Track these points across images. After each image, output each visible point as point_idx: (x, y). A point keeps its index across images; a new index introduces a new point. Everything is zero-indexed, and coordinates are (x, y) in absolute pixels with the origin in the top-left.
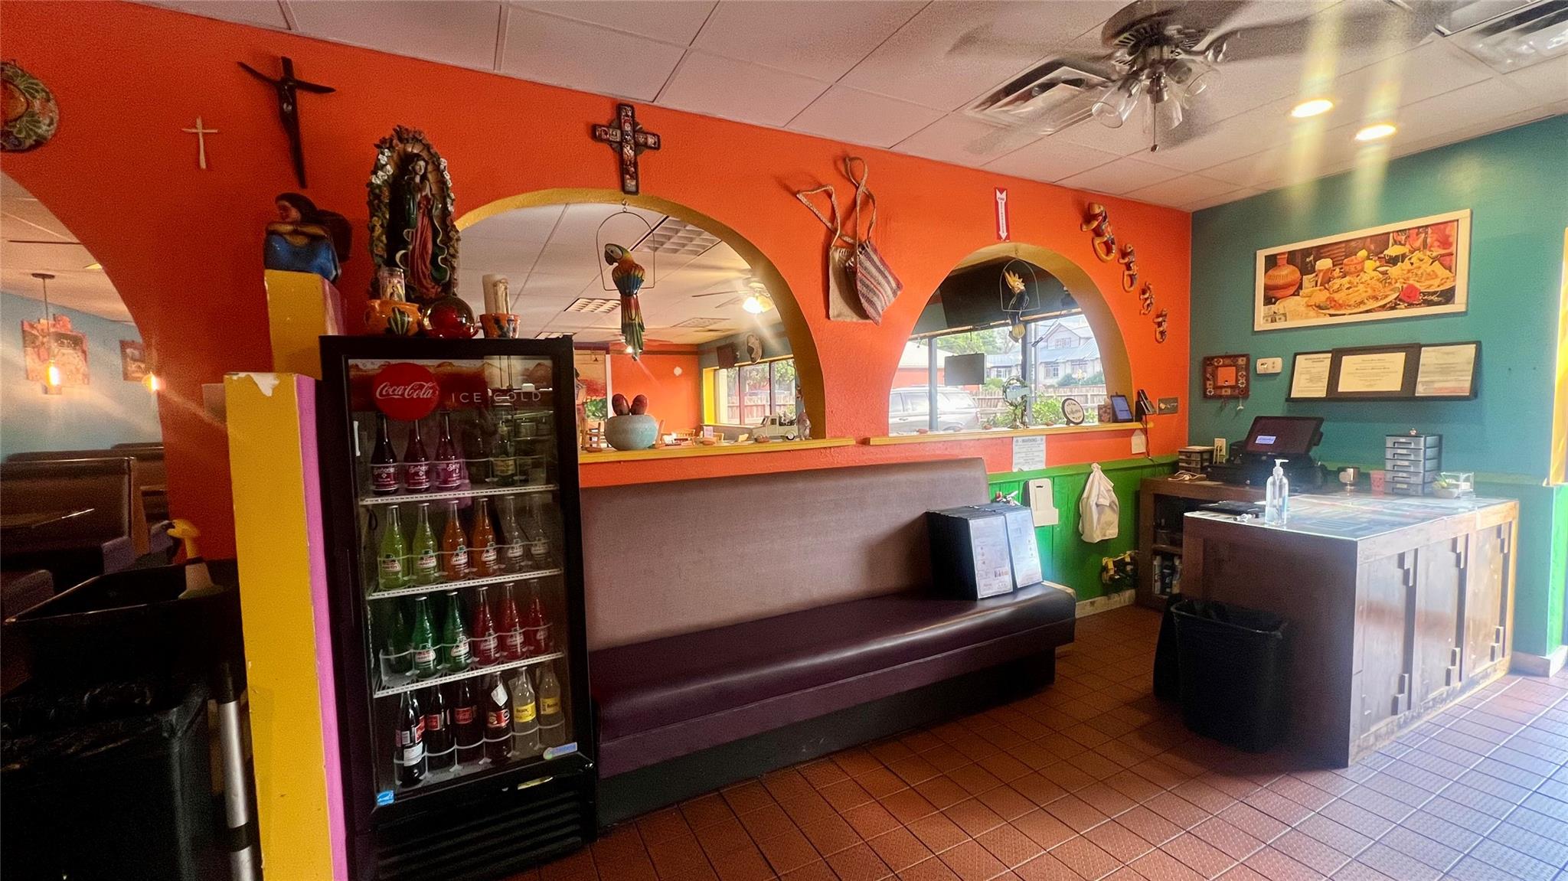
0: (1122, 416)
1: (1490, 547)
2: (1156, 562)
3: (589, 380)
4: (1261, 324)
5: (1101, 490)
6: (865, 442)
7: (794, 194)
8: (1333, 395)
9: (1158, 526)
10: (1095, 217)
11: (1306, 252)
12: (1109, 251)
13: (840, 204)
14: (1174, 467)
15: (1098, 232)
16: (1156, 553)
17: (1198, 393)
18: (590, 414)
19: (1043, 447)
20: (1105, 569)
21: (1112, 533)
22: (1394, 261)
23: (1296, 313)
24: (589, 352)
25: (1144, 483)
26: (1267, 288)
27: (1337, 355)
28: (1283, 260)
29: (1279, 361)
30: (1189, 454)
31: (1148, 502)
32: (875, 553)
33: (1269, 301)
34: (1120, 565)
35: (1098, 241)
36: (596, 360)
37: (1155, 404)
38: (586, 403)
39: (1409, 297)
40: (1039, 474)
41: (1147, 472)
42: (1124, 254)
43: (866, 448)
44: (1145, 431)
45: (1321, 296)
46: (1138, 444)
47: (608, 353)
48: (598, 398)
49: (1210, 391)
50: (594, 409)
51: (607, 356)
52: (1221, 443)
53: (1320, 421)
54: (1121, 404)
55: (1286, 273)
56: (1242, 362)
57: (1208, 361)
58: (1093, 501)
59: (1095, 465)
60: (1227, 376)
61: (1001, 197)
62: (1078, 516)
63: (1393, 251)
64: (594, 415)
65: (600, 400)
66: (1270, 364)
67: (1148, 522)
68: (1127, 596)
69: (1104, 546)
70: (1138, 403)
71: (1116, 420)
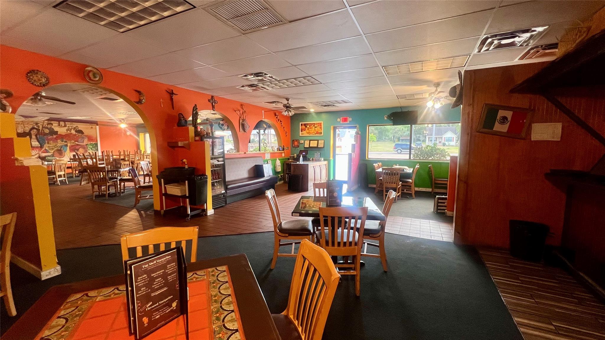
0: (281, 150)
1: (324, 167)
2: (287, 175)
3: (89, 135)
4: (300, 135)
5: (278, 163)
6: (245, 153)
7: (235, 111)
8: (310, 147)
9: (287, 169)
10: (276, 115)
11: (306, 124)
12: (278, 121)
13: (241, 112)
14: (289, 159)
15: (277, 118)
16: (287, 173)
17: (292, 147)
18: (90, 149)
19: (270, 155)
20: (279, 177)
21: (280, 170)
22: (316, 127)
23: (305, 134)
24: (89, 124)
25: (285, 162)
26: (301, 129)
27: (310, 140)
28: (303, 125)
29: (303, 141)
30: (291, 157)
31: (285, 165)
32: (249, 171)
33: (301, 131)
34: (281, 176)
35: (277, 119)
36: (92, 128)
37: (286, 148)
38: (88, 144)
39: (317, 133)
40: (269, 160)
41: (285, 160)
42: (281, 121)
43: (245, 154)
44: (284, 153)
45: (308, 131)
46: (283, 155)
47: (97, 125)
48: (94, 143)
49: (294, 146)
50: (92, 147)
51: (97, 126)
52: (295, 155)
53: (308, 151)
54: (280, 147)
55: (304, 127)
56: (298, 141)
57: (293, 140)
58: (277, 165)
59: (277, 158)
60: (296, 143)
61: (263, 111)
62: (275, 167)
63: (316, 126)
64: (92, 149)
65: (94, 144)
66: (302, 142)
67: (285, 169)
68: (282, 181)
69: (279, 173)
70: (283, 148)
71: (280, 150)
